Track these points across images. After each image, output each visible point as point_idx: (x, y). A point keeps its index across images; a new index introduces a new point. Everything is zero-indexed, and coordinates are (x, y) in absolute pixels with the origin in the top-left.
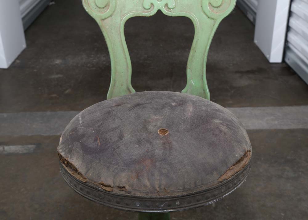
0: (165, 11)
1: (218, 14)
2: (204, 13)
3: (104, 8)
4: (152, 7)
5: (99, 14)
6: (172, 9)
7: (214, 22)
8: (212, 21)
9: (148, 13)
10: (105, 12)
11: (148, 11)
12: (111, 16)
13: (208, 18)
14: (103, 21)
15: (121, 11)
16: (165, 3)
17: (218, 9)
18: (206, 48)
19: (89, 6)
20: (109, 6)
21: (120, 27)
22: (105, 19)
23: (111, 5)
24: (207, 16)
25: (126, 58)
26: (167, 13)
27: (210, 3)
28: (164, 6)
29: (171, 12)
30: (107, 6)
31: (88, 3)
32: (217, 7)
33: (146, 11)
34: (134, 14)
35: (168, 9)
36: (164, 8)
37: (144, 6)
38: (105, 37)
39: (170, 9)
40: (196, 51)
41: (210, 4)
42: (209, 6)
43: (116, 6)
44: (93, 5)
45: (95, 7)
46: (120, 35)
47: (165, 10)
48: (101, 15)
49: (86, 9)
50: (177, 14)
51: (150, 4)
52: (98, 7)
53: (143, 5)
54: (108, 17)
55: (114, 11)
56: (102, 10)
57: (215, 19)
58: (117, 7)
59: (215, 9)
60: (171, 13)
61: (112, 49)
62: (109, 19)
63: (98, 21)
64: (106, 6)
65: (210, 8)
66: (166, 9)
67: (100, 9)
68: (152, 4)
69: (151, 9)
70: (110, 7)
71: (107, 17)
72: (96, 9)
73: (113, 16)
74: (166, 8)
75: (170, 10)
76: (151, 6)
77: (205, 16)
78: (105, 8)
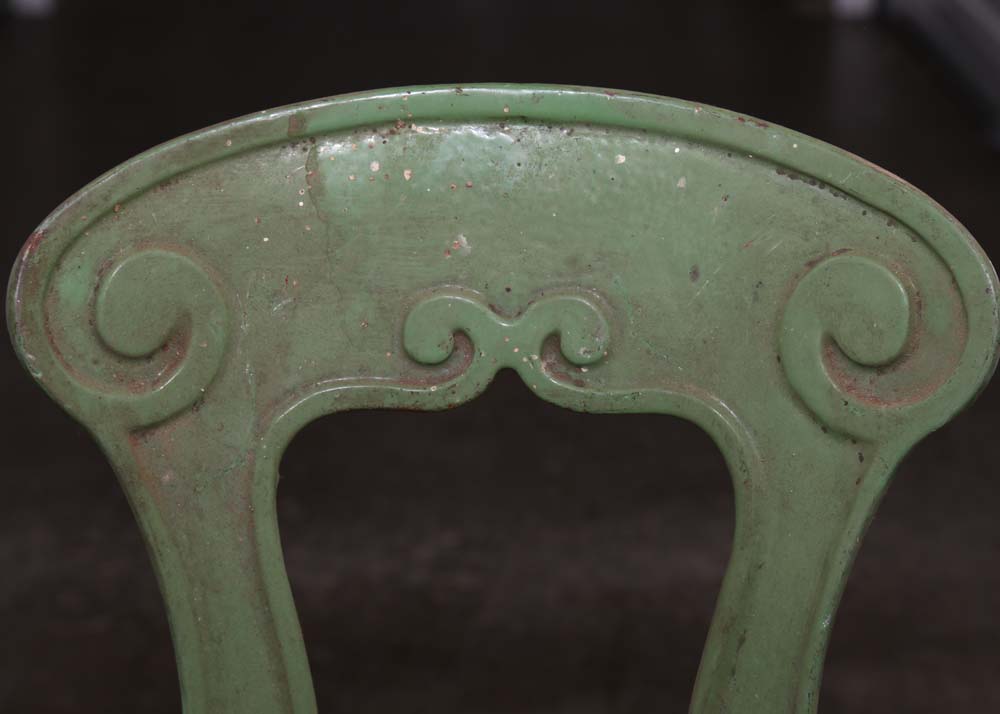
0: (544, 379)
1: (883, 408)
2: (798, 398)
3: (149, 357)
4: (462, 353)
5: (115, 396)
6: (591, 365)
7: (861, 459)
8: (850, 453)
9: (433, 389)
10: (156, 383)
11: (435, 374)
12: (196, 404)
13: (825, 429)
14: (141, 441)
15: (261, 379)
16: (545, 329)
17: (882, 378)
18: (811, 622)
19: (56, 349)
20: (183, 344)
21: (251, 474)
22: (154, 426)
23: (194, 341)
24: (814, 416)
25: (282, 677)
26: (556, 391)
27: (831, 341)
28: (537, 346)
29: (580, 384)
30: (171, 343)
31: (49, 332)
32: (880, 368)
33: (423, 374)
34: (344, 396)
35: (563, 369)
36: (536, 357)
37: (409, 347)
38: (151, 539)
39: (579, 366)
40: (742, 641)
41: (832, 344)
42: (827, 356)
43: (229, 346)
44: (79, 338)
45: (92, 351)
46: (252, 527)
47: (546, 374)
48: (132, 398)
49: (30, 366)
50: (617, 398)
51: (446, 335)
52: (109, 350)
53: (402, 336)
54: (177, 415)
55: (218, 375)
56: (137, 369)
57: (870, 442)
58: (239, 352)
59: (865, 379)
60: (582, 390)
61: (195, 615)
62: (182, 426)
63: (109, 437)
64: (164, 347)
65: (831, 367)
66: (550, 367)
67: (123, 367)
68: (461, 334)
69: (455, 364)
70: (190, 352)
71: (166, 413)
72: (96, 362)
73: (207, 410)
74: (552, 359)
75: (572, 374)
76: (455, 348)
77: (799, 418)
78: (157, 359)
